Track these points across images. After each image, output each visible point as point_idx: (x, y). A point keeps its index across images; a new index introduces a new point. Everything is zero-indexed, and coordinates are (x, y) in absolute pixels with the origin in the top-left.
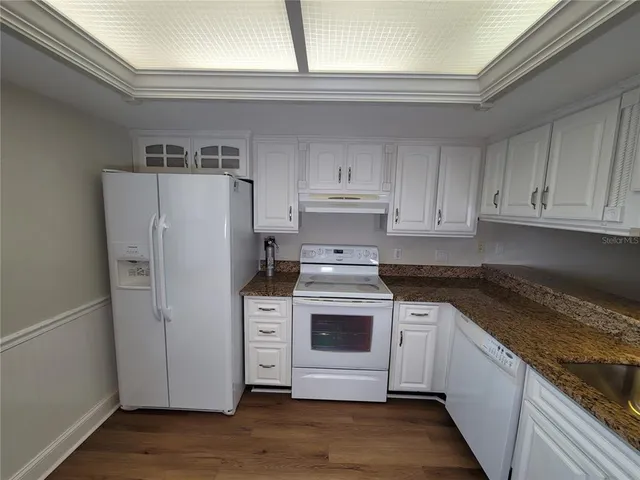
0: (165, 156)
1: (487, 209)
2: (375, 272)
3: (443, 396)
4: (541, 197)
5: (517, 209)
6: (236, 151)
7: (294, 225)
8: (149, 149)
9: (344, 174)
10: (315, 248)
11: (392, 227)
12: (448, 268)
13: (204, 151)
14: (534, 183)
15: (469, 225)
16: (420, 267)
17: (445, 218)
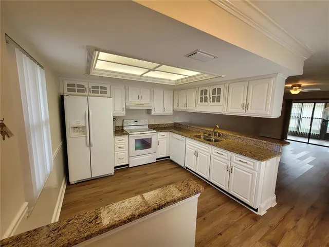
0: (76, 88)
1: (175, 107)
2: (147, 127)
3: (169, 157)
4: (186, 105)
5: (181, 107)
6: (106, 88)
7: (124, 113)
8: (68, 85)
9: (140, 97)
10: (128, 121)
11: (153, 113)
12: (166, 124)
13: (93, 87)
14: (185, 102)
15: (171, 112)
16: (159, 125)
17: (166, 110)
